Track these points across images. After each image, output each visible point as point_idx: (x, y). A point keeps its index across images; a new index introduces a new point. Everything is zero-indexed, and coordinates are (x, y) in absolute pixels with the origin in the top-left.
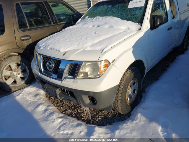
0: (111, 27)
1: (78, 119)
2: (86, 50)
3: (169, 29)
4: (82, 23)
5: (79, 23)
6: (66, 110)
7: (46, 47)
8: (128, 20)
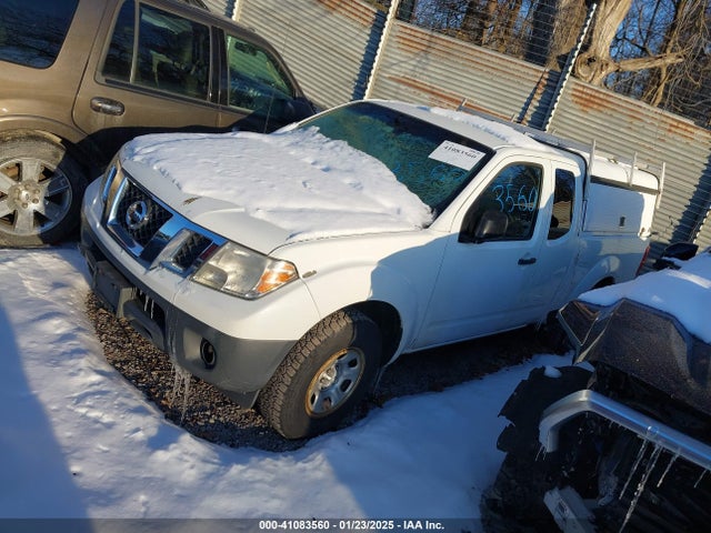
0: (358, 186)
1: (150, 398)
2: (252, 215)
3: (522, 262)
4: (291, 139)
5: (285, 133)
6: (126, 362)
7: (152, 162)
8: (412, 188)
